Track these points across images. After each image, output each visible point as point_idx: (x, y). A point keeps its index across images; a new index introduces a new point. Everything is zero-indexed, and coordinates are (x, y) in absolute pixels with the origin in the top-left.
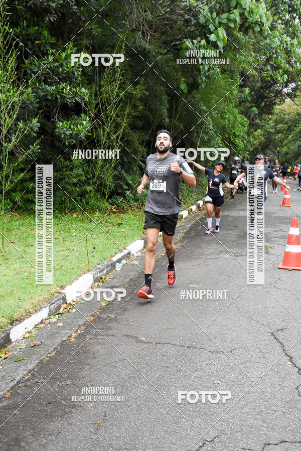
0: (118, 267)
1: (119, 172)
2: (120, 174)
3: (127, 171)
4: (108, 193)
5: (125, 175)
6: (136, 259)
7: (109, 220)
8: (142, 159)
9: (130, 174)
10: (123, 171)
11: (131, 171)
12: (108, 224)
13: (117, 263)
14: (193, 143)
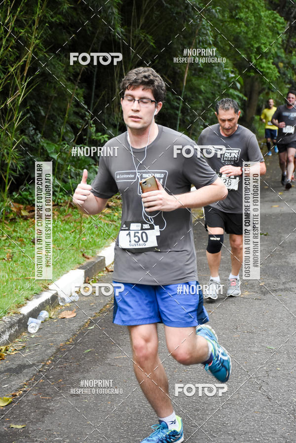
0: (34, 326)
1: (32, 137)
2: (34, 142)
3: (45, 136)
4: (9, 180)
5: (43, 142)
6: (69, 309)
7: (15, 234)
8: (76, 109)
9: (54, 141)
10: (39, 135)
11: (55, 134)
12: (13, 242)
13: (30, 319)
14: (175, 73)
